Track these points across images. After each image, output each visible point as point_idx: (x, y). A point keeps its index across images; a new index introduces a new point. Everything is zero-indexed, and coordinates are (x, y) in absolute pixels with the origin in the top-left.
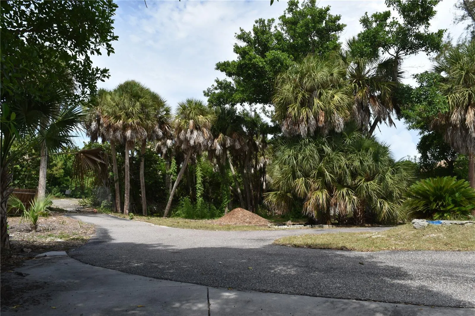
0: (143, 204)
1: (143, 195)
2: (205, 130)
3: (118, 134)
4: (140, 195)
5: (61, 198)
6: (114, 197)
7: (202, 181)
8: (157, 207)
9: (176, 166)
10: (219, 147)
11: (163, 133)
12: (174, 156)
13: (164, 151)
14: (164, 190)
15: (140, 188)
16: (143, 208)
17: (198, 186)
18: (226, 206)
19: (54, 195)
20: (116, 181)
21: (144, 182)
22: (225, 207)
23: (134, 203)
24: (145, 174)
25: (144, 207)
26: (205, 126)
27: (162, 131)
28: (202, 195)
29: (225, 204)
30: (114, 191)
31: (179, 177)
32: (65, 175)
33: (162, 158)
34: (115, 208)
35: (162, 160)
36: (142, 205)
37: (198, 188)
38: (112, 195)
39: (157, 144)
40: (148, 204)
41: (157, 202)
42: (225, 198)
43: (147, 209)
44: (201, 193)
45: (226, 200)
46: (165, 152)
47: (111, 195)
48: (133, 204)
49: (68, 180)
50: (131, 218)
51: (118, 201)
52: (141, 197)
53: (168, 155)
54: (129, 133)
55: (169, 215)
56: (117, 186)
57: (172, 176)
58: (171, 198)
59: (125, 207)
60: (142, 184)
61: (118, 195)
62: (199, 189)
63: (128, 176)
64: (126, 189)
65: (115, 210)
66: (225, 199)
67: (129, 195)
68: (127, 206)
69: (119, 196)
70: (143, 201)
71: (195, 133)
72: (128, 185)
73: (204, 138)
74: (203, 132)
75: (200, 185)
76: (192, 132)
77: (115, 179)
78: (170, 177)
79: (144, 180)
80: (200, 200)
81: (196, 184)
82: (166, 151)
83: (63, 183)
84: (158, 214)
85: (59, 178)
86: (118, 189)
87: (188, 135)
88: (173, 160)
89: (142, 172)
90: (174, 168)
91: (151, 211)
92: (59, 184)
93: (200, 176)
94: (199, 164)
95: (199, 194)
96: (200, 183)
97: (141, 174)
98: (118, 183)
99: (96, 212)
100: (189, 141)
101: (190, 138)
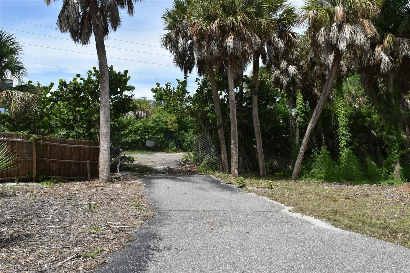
0: (260, 159)
1: (259, 145)
2: (366, 22)
3: (214, 46)
4: (255, 146)
5: (177, 152)
6: (218, 150)
7: (347, 122)
8: (279, 162)
9: (303, 103)
10: (386, 58)
11: (285, 44)
12: (300, 89)
13: (285, 82)
14: (286, 139)
15: (254, 137)
16: (260, 165)
17: (342, 131)
18: (397, 161)
19: (171, 149)
20: (220, 127)
21: (259, 126)
22: (396, 163)
23: (247, 157)
24: (260, 116)
25: (261, 163)
26: (366, 15)
27: (284, 41)
28: (349, 144)
29: (395, 157)
30: (217, 142)
31: (316, 115)
32: (180, 130)
33: (282, 92)
34: (221, 166)
35: (283, 94)
36: (258, 160)
37: (341, 134)
38: (216, 147)
39: (275, 74)
40: (266, 160)
41: (278, 156)
42: (395, 148)
43: (266, 166)
44: (347, 141)
45: (396, 151)
46: (286, 84)
47: (213, 146)
48: (246, 159)
49: (183, 134)
50: (241, 185)
51: (224, 156)
52: (256, 149)
53: (291, 88)
54: (230, 42)
55: (300, 176)
56: (221, 133)
57: (299, 117)
58: (302, 150)
59: (233, 164)
60: (256, 131)
61: (223, 147)
62: (343, 135)
63: (234, 116)
64: (232, 137)
65: (221, 168)
66: (394, 150)
67: (237, 145)
68: (235, 163)
69: (225, 149)
70: (259, 155)
71: (348, 28)
72: (235, 130)
73: (365, 35)
74: (363, 26)
75: (344, 129)
76: (340, 28)
77: (217, 125)
78: (296, 119)
79: (259, 123)
80: (345, 152)
81: (337, 127)
82: (287, 82)
83: (179, 137)
84: (282, 174)
85: (174, 132)
86: (223, 138)
87: (334, 33)
88: (299, 94)
89: (255, 112)
90: (302, 106)
91: (271, 169)
92: (175, 138)
93: (343, 115)
94: (341, 96)
95: (343, 143)
96: (344, 126)
97: (253, 114)
98: (222, 129)
99: (194, 171)
100: (336, 44)
101: (338, 39)
